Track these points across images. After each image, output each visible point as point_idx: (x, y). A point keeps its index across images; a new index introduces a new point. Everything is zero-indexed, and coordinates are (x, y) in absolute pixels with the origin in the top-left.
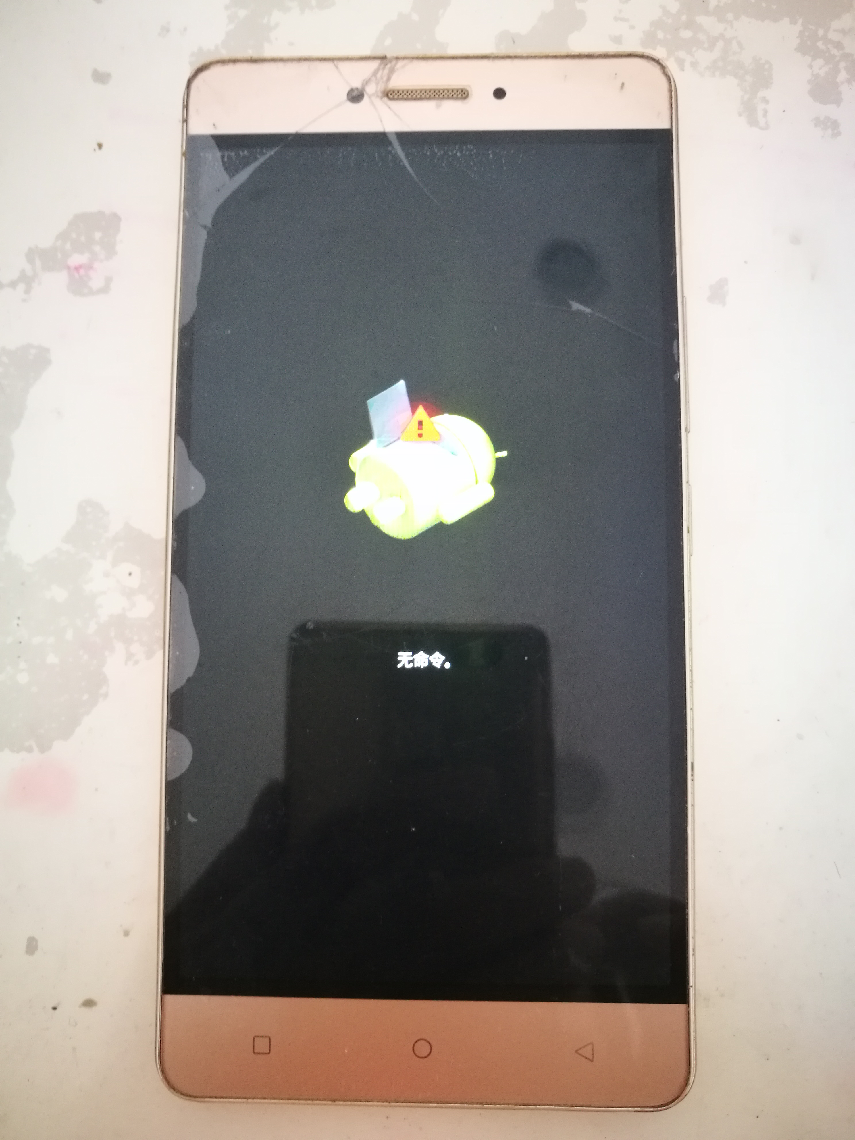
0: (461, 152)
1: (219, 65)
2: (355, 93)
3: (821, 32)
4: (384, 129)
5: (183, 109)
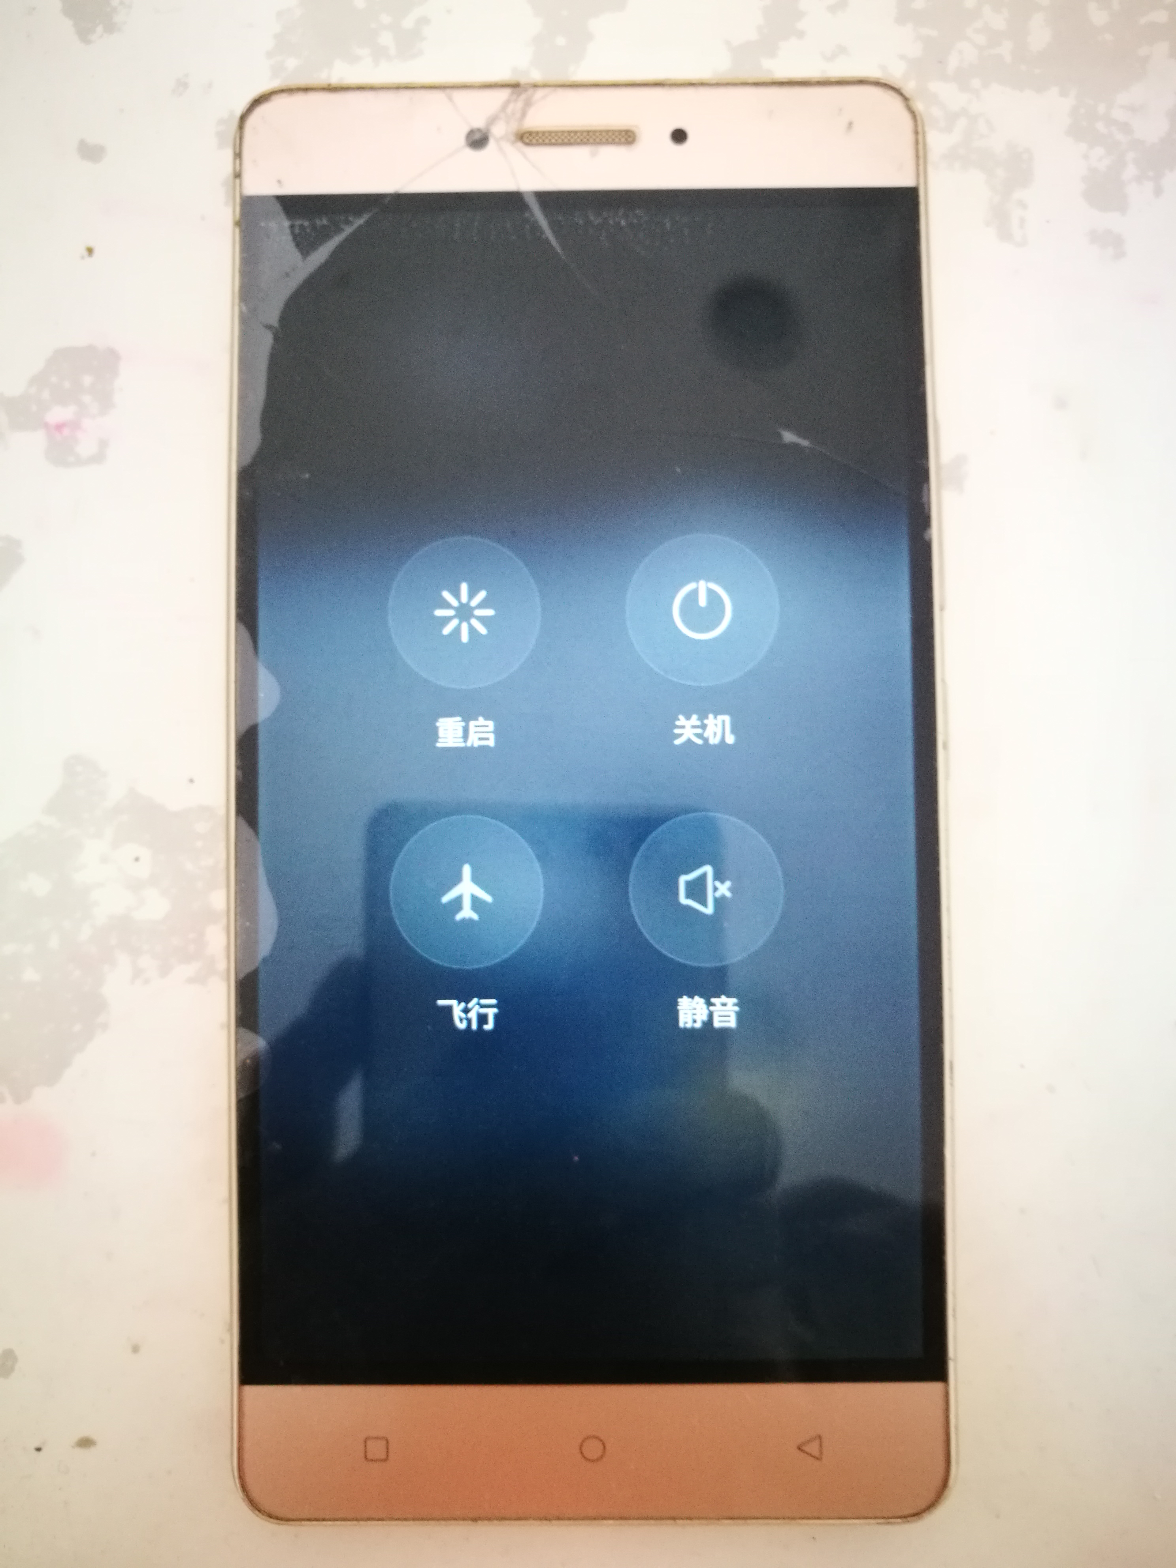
0: (627, 220)
1: (284, 95)
2: (477, 136)
3: (1101, 109)
4: (519, 187)
5: (235, 159)
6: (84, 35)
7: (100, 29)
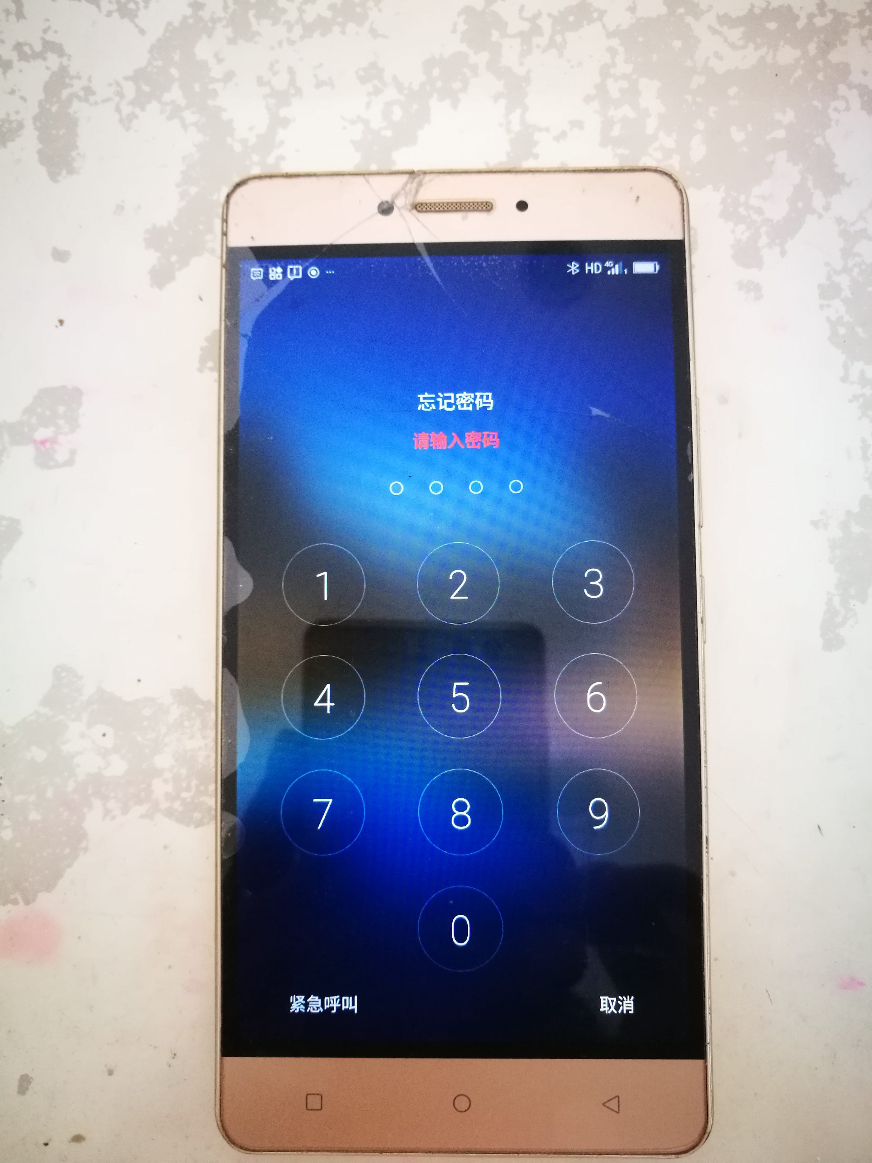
0: (487, 263)
1: (256, 181)
2: (385, 206)
4: (414, 240)
5: (223, 223)
6: (54, 176)
7: (64, 172)
